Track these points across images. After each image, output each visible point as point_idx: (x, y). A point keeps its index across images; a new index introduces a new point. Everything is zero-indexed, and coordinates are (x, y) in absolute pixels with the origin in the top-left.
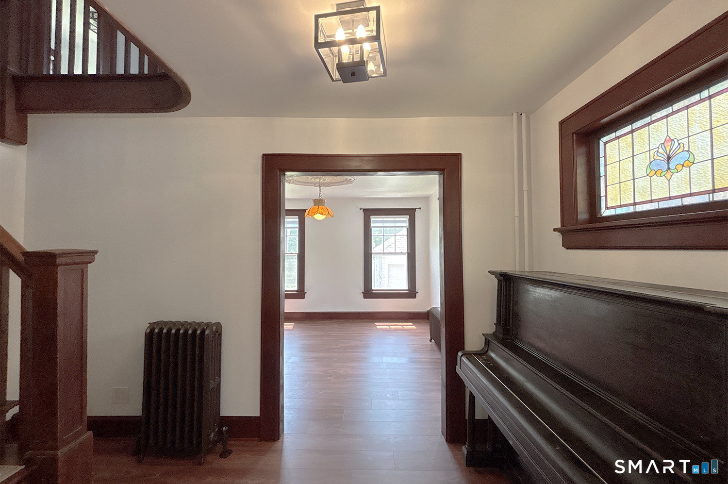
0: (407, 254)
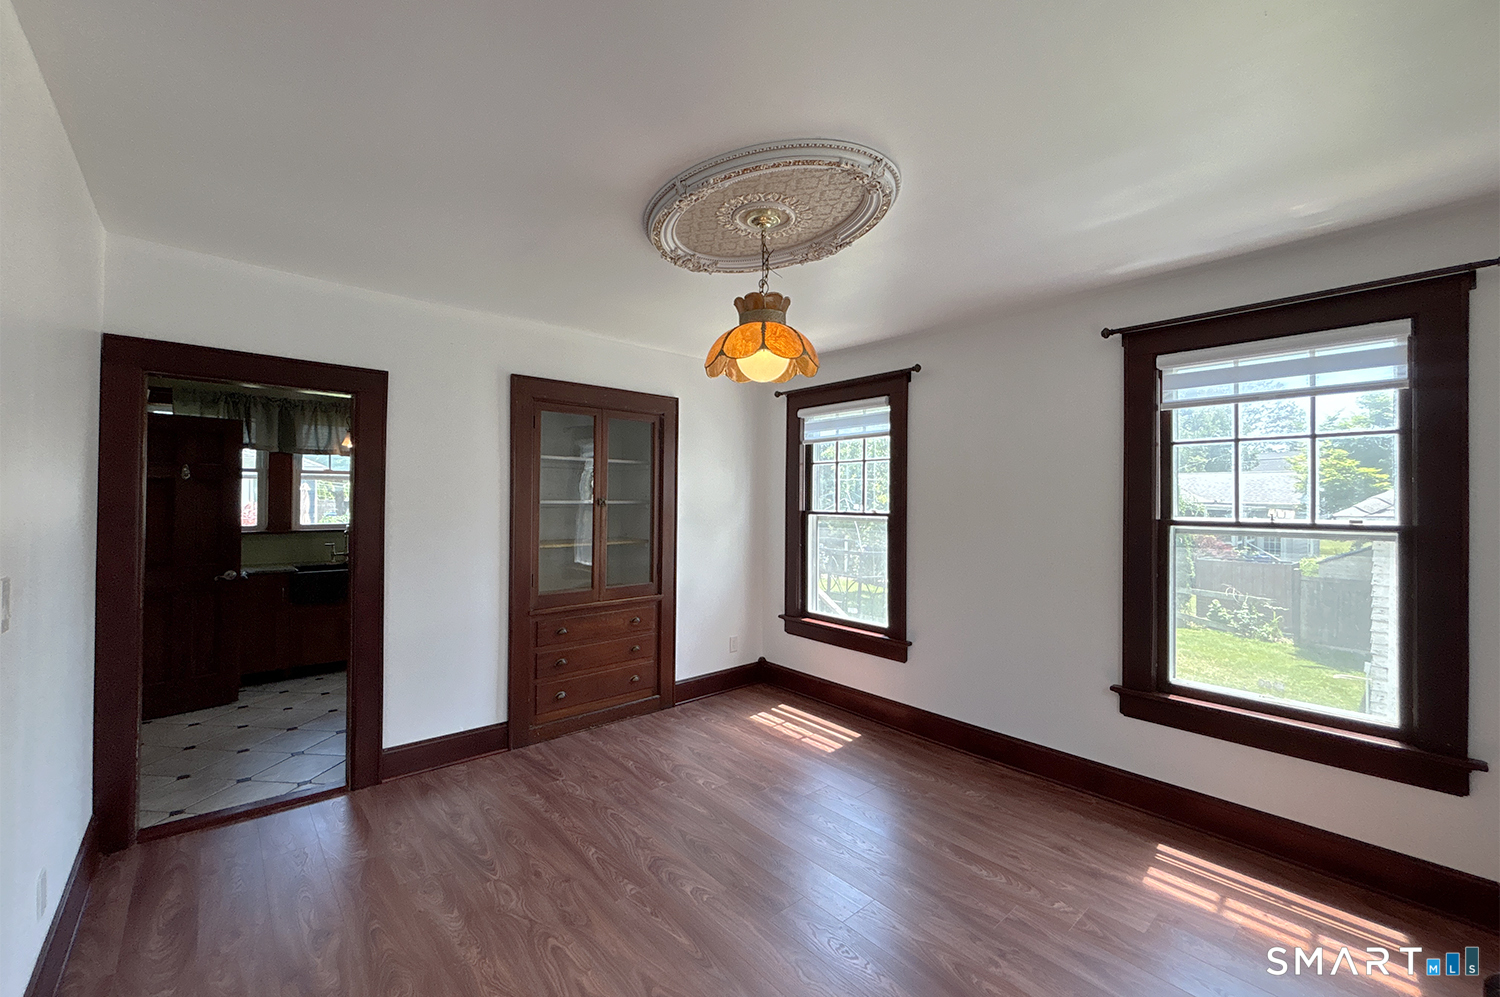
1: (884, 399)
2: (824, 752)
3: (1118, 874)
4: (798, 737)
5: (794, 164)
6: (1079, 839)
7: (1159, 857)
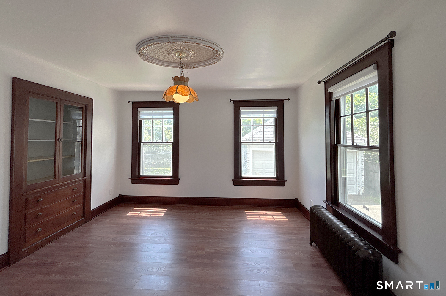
0: (275, 144)
1: (172, 108)
2: (161, 217)
3: (242, 219)
4: (149, 215)
5: (194, 43)
6: (232, 215)
7: (246, 213)
